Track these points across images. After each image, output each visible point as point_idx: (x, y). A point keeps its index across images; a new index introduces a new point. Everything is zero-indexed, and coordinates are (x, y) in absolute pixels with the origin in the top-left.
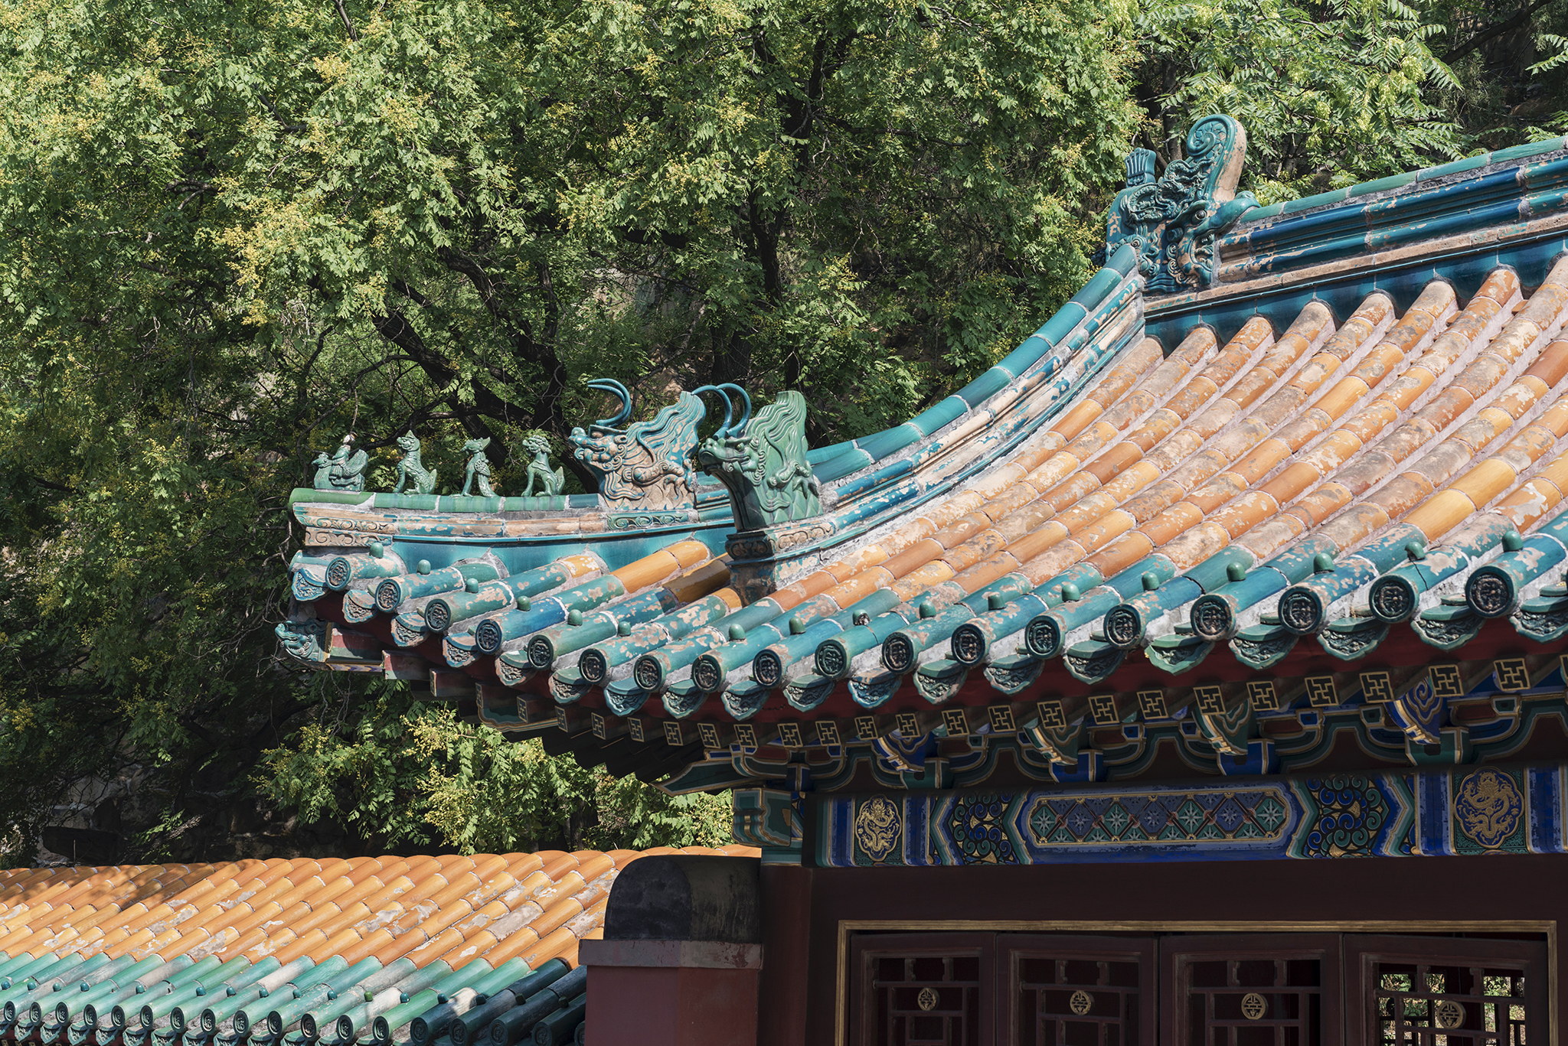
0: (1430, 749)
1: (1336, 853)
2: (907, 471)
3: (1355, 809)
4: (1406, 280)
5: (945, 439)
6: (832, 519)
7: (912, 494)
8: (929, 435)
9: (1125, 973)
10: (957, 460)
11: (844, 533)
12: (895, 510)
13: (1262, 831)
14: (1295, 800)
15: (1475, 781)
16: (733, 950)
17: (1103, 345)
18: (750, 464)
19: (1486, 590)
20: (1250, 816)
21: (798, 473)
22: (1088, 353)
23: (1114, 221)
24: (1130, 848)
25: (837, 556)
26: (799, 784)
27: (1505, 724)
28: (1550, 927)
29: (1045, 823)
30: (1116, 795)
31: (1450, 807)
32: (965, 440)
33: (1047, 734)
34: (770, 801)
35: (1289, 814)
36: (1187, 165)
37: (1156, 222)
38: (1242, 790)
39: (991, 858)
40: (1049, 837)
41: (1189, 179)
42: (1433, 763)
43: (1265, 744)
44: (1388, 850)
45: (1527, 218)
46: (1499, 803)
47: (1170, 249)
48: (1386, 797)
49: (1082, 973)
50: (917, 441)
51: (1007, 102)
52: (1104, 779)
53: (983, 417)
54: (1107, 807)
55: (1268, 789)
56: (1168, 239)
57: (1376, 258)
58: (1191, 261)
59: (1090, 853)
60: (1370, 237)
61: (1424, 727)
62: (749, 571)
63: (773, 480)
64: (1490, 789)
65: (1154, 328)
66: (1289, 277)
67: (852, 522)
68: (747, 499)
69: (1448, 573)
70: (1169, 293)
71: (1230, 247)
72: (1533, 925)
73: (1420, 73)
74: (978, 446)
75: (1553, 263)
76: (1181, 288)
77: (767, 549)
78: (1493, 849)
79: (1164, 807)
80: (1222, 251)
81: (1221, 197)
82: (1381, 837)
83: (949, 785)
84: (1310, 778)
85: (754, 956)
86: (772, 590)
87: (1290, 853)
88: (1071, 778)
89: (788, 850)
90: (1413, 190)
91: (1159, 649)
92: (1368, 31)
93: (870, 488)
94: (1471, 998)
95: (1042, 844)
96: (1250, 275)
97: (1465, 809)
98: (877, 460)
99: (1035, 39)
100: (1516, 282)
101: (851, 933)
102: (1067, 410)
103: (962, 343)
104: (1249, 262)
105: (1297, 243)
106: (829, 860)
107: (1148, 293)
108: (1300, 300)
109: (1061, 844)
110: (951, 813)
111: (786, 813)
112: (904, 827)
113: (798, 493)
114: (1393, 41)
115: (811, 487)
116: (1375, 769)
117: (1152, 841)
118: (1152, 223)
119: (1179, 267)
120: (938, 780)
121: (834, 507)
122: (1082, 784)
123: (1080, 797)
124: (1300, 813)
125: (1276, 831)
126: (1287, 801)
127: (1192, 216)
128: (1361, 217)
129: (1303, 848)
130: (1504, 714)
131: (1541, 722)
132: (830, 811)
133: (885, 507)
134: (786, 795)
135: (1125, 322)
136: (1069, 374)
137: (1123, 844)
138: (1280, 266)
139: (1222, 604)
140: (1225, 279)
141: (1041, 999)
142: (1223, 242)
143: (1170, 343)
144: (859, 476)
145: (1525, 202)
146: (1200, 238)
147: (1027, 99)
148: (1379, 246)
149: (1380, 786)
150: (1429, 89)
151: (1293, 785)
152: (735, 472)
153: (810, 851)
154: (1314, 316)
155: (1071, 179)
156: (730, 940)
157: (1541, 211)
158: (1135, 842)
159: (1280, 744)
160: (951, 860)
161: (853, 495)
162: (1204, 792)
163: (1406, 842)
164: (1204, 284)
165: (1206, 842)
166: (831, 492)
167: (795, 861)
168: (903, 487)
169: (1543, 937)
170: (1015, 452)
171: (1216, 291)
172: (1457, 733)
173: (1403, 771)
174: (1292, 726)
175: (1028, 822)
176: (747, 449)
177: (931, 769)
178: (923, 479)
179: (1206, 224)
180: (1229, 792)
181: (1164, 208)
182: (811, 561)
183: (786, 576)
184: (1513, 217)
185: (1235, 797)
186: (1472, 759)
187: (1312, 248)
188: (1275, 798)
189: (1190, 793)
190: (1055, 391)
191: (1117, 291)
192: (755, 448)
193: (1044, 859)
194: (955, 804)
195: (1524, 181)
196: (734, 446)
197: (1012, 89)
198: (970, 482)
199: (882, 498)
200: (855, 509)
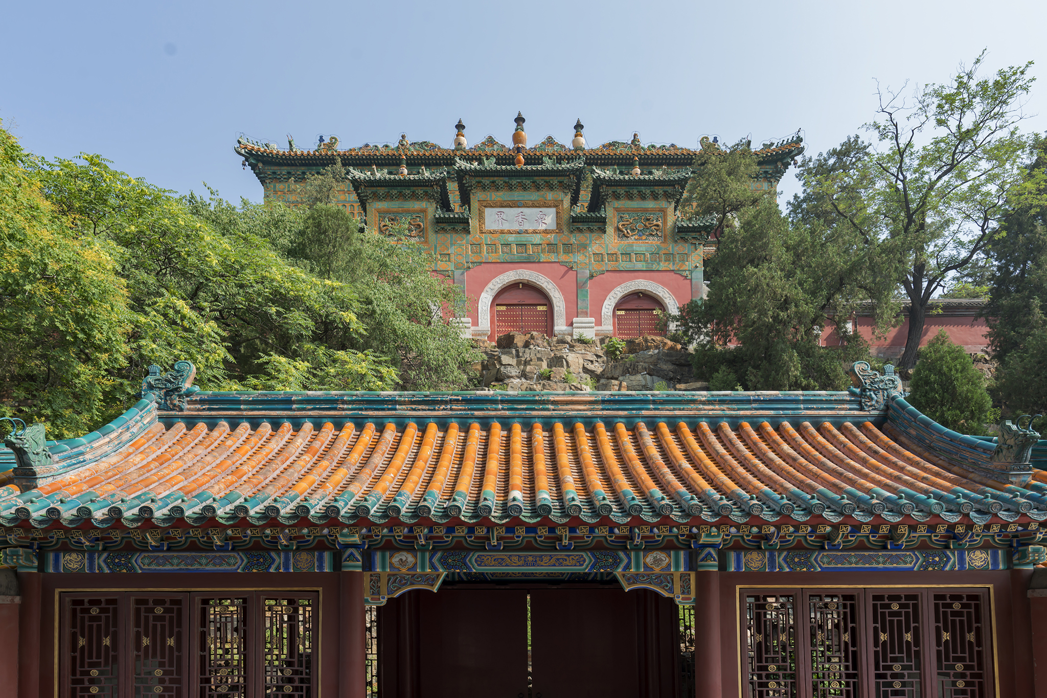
0: (286, 546)
1: (254, 571)
2: (82, 454)
3: (261, 560)
4: (255, 421)
5: (95, 445)
6: (56, 466)
7: (84, 461)
8: (89, 443)
9: (178, 602)
10: (99, 452)
11: (61, 471)
12: (78, 465)
13: (230, 565)
14: (241, 557)
15: (300, 554)
16: (10, 598)
17: (145, 423)
18: (26, 446)
19: (332, 511)
20: (225, 561)
21: (44, 450)
22: (140, 424)
23: (145, 386)
24: (180, 569)
25: (59, 478)
26: (35, 547)
27: (308, 541)
28: (320, 589)
29: (147, 561)
30: (175, 554)
31: (292, 561)
32: (101, 446)
33: (152, 538)
34: (25, 552)
35: (239, 562)
36: (174, 373)
37: (163, 389)
38: (222, 554)
39: (125, 571)
40: (148, 565)
41: (176, 378)
42: (287, 549)
43: (230, 542)
44: (272, 570)
45: (295, 411)
46: (307, 560)
47: (168, 398)
48: (271, 557)
49: (159, 602)
50: (85, 444)
51: (81, 336)
52: (169, 549)
53: (107, 440)
54: (172, 558)
55: (232, 554)
56: (167, 394)
57: (245, 413)
58: (177, 402)
59: (165, 570)
60: (242, 407)
61: (286, 541)
62: (24, 480)
63: (35, 452)
64: (304, 556)
65: (162, 420)
66: (213, 413)
67: (64, 467)
68: (24, 457)
69: (316, 505)
70: (167, 410)
71: (191, 401)
72: (315, 589)
73: (222, 356)
74: (106, 448)
75: (303, 424)
76: (172, 410)
77: (34, 474)
78: (305, 571)
79: (193, 558)
80: (188, 401)
81: (187, 385)
82: (269, 567)
83: (105, 549)
84: (246, 551)
85: (17, 600)
86: (36, 487)
87: (239, 571)
88: (157, 549)
89: (32, 567)
90: (258, 396)
91: (221, 518)
92: (205, 339)
93: (70, 457)
94: (295, 606)
95: (146, 567)
96: (199, 410)
97: (296, 561)
98: (72, 449)
99: (94, 318)
100: (291, 427)
101: (60, 593)
102: (134, 441)
103: (52, 408)
104: (198, 406)
105: (217, 404)
106: (51, 570)
107: (159, 409)
108: (218, 420)
109: (153, 567)
110: (107, 558)
111: (31, 556)
112: (86, 561)
113: (44, 457)
114: (213, 345)
115: (49, 455)
116: (268, 550)
117: (189, 567)
118: (161, 389)
119: (171, 403)
120: (100, 548)
121: (57, 462)
122: (162, 551)
123: (161, 554)
124: (243, 560)
125: (234, 565)
126: (238, 557)
127: (177, 389)
128: (240, 400)
129: (244, 569)
130: (308, 538)
131: (319, 541)
132: (51, 556)
133: (75, 464)
134: (31, 551)
135: (152, 416)
136: (135, 430)
137: (178, 568)
138: (209, 409)
139: (246, 507)
140: (189, 410)
141: (143, 610)
142: (189, 399)
143: (169, 426)
144: (65, 453)
145: (294, 406)
146: (180, 396)
147: (89, 336)
148: (245, 410)
149: (269, 555)
150: (225, 361)
151: (241, 554)
152: (20, 448)
153: (42, 567)
154: (224, 426)
155: (102, 364)
156: (6, 595)
157: (299, 410)
158: (183, 567)
159: (234, 543)
160: (107, 571)
161: (64, 459)
162: (209, 554)
163: (278, 568)
164: (181, 410)
165: (210, 568)
166: (56, 457)
167: (35, 571)
168: (81, 458)
169: (318, 591)
170: (118, 452)
171: (185, 413)
172: (295, 542)
173: (277, 551)
174: (240, 538)
175: (139, 561)
176: (25, 441)
177: (98, 545)
178: (87, 457)
179: (182, 392)
180: (218, 554)
181: (166, 385)
182: (51, 479)
183: (40, 483)
184: (291, 409)
185: (220, 556)
186: (298, 549)
187: (222, 406)
188: (234, 557)
189: (204, 554)
190: (130, 435)
191: (149, 407)
192: (28, 441)
193: (146, 571)
194: (109, 555)
195: (294, 401)
196: (20, 439)
197: (83, 330)
198: (104, 459)
199: (74, 461)
200: (65, 464)
